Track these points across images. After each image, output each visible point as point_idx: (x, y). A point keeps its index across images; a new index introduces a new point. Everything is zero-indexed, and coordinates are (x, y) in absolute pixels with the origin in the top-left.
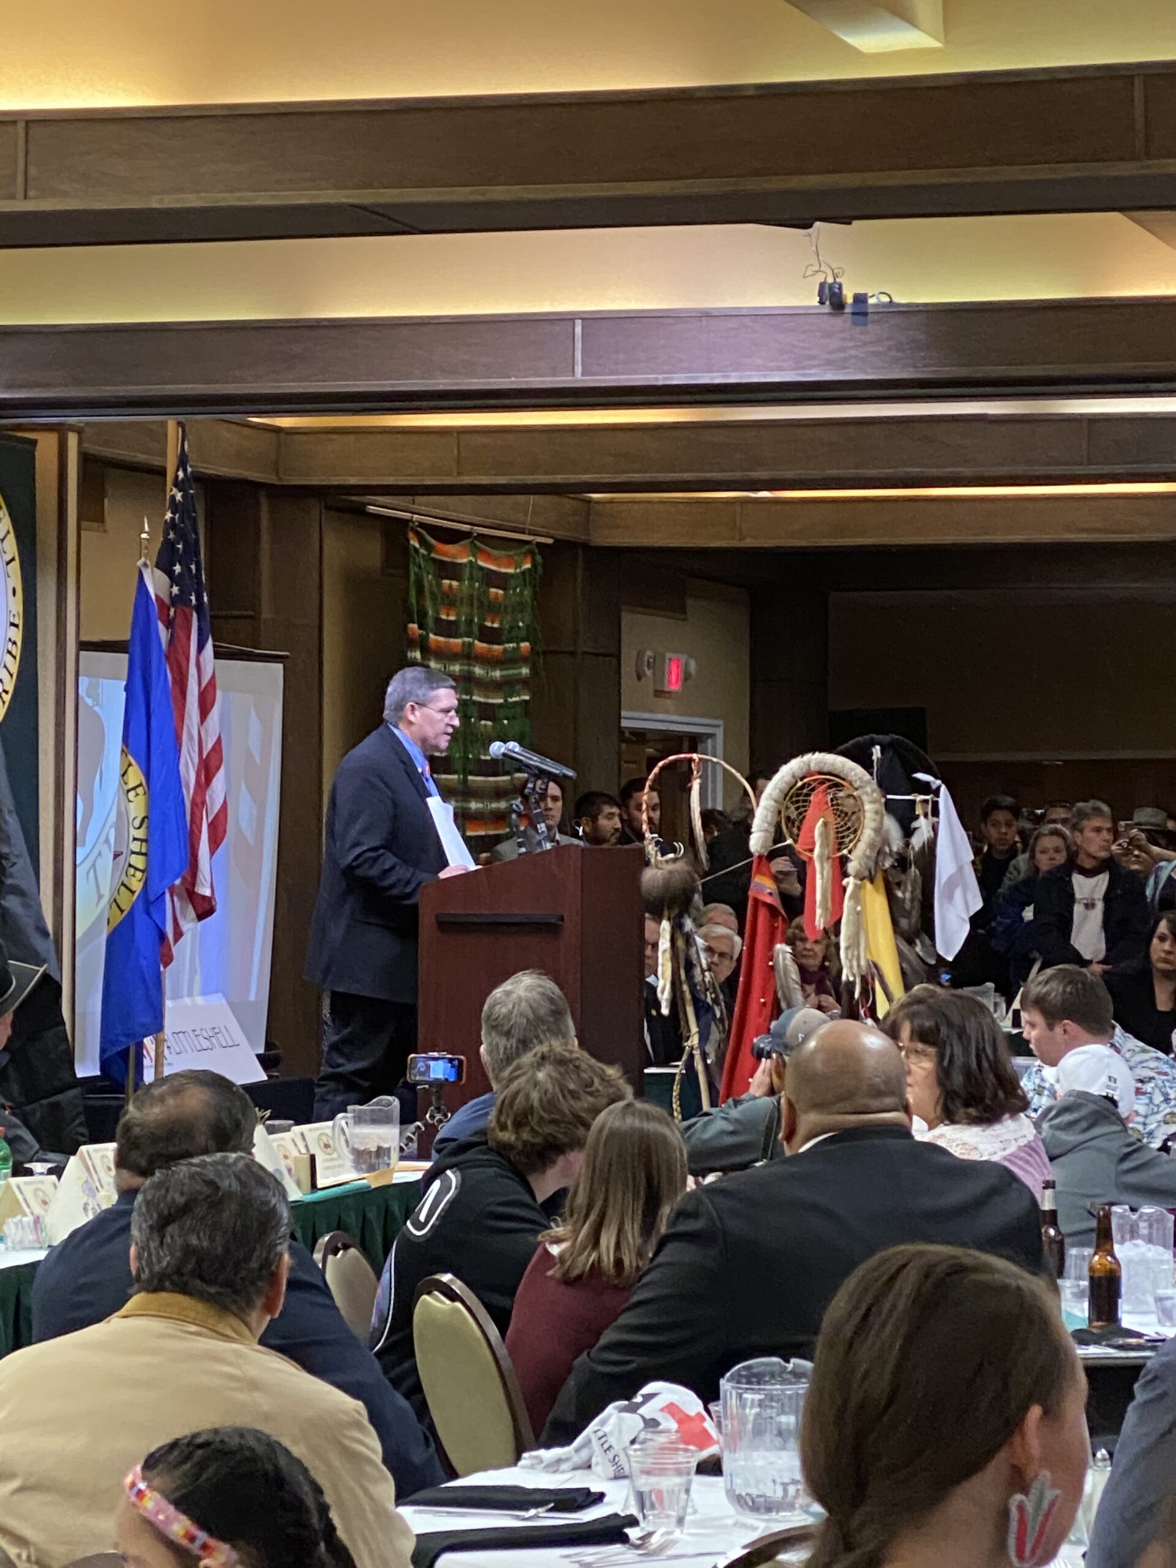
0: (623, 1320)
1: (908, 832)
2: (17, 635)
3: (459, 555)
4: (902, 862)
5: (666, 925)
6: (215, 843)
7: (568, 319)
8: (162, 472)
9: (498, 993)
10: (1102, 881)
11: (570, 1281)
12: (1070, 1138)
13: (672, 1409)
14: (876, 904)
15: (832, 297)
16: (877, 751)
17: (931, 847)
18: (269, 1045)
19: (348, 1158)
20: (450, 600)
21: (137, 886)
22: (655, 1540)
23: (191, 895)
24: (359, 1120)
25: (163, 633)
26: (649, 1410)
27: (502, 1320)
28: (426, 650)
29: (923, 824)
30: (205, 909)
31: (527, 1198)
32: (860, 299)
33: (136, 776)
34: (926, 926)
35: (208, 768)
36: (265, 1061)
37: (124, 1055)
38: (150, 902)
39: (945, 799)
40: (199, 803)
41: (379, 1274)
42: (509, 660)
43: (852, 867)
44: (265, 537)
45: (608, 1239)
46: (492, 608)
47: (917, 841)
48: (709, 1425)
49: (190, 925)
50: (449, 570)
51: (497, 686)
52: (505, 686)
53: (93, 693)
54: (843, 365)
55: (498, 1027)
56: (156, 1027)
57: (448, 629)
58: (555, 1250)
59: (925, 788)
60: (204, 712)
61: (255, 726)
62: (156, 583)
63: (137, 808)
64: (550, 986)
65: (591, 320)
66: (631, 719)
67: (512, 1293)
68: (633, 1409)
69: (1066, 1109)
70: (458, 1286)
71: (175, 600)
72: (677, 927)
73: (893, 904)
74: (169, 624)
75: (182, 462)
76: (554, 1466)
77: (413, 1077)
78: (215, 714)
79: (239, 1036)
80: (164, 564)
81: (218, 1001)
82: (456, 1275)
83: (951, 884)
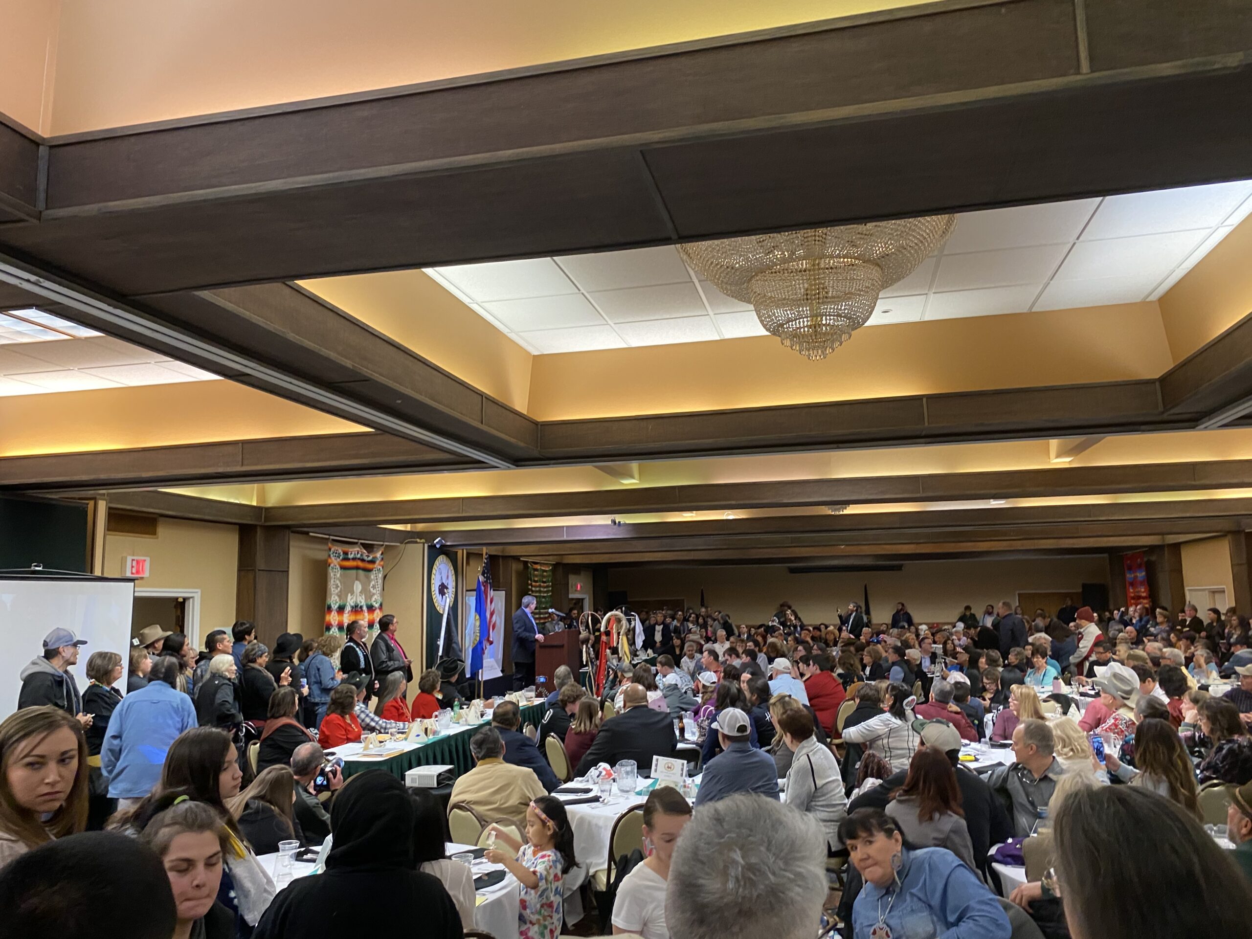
0: (592, 748)
1: (630, 624)
2: (454, 590)
3: (538, 567)
4: (629, 630)
5: (584, 646)
6: (493, 629)
7: (563, 527)
8: (482, 554)
9: (557, 670)
10: (662, 626)
11: (577, 734)
12: (670, 693)
13: (604, 769)
14: (625, 639)
15: (614, 522)
16: (624, 608)
17: (635, 627)
18: (503, 667)
19: (525, 699)
20: (536, 576)
21: (478, 639)
22: (606, 801)
23: (488, 640)
24: (527, 691)
25: (483, 588)
26: (600, 769)
27: (563, 740)
28: (532, 586)
29: (633, 623)
30: (491, 643)
31: (565, 714)
32: (619, 522)
33: (478, 617)
34: (634, 643)
35: (492, 614)
36: (502, 671)
37: (475, 674)
38: (480, 642)
39: (637, 616)
40: (490, 621)
41: (537, 730)
42: (547, 587)
43: (621, 634)
44: (501, 567)
45: (582, 725)
46: (544, 577)
47: (632, 626)
48: (612, 772)
49: (488, 646)
50: (536, 570)
51: (545, 592)
52: (547, 592)
53: (469, 599)
54: (616, 535)
55: (558, 678)
56: (482, 668)
57: (536, 582)
58: (573, 727)
59: (633, 615)
60: (491, 602)
61: (500, 604)
62: (481, 578)
63: (478, 623)
64: (568, 668)
65: (567, 527)
66: (571, 596)
67: (565, 734)
68: (597, 769)
69: (668, 687)
70: (555, 736)
71: (485, 582)
72: (587, 646)
73: (628, 639)
74: (484, 586)
75: (486, 554)
76: (581, 782)
77: (537, 681)
78: (493, 604)
79: (497, 667)
80: (483, 574)
81: (493, 660)
82: (555, 733)
83: (639, 634)
